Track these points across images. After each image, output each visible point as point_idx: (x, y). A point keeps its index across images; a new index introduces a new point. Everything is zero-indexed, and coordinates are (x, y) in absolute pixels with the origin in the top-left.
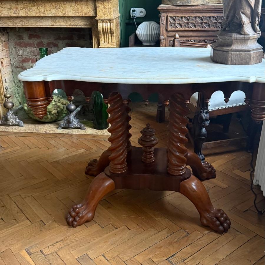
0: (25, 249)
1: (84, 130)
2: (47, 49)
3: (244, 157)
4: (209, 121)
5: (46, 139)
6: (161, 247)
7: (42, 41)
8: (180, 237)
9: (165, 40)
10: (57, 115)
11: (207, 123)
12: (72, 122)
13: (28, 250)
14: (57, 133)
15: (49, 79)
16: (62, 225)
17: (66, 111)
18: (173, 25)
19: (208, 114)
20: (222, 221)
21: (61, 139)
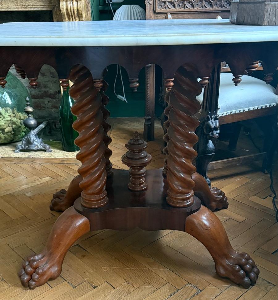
1: (50, 153)
3: (261, 180)
4: (219, 130)
8: (188, 296)
10: (13, 134)
11: (216, 133)
12: (33, 142)
14: (13, 157)
16: (13, 286)
17: (24, 128)
18: (163, 4)
19: (217, 120)
20: (247, 269)
21: (18, 164)
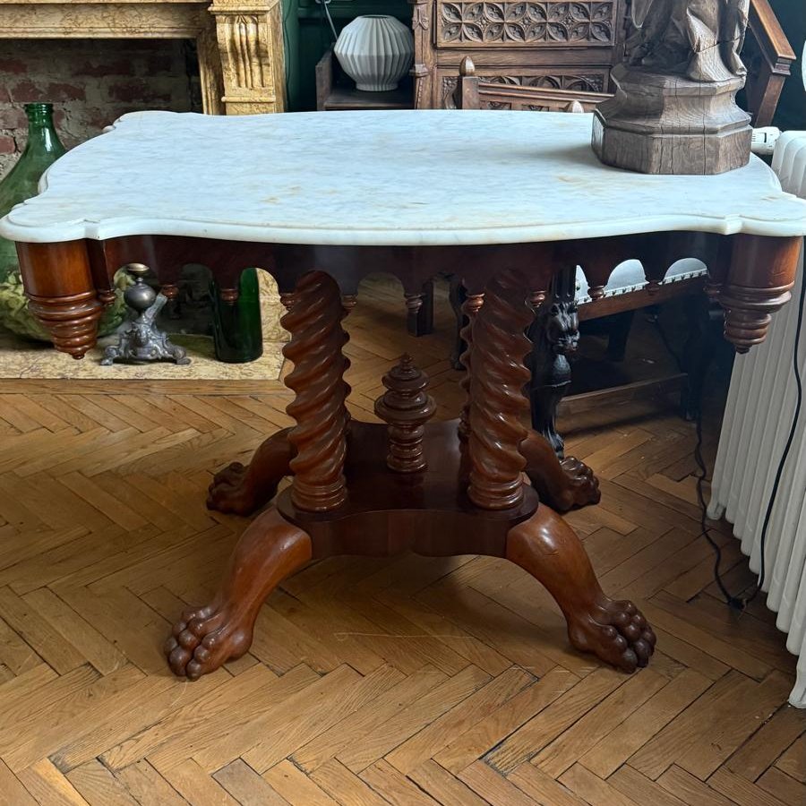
0: (49, 757)
1: (186, 366)
2: (49, 108)
3: (676, 435)
4: (578, 334)
5: (66, 400)
6: (461, 722)
7: (30, 81)
8: (512, 690)
9: (429, 77)
11: (573, 341)
12: (147, 341)
13: (59, 759)
14: (99, 377)
15: (104, 233)
16: (153, 673)
17: (122, 305)
18: (453, 30)
19: (574, 314)
20: (631, 634)
21: (114, 397)
